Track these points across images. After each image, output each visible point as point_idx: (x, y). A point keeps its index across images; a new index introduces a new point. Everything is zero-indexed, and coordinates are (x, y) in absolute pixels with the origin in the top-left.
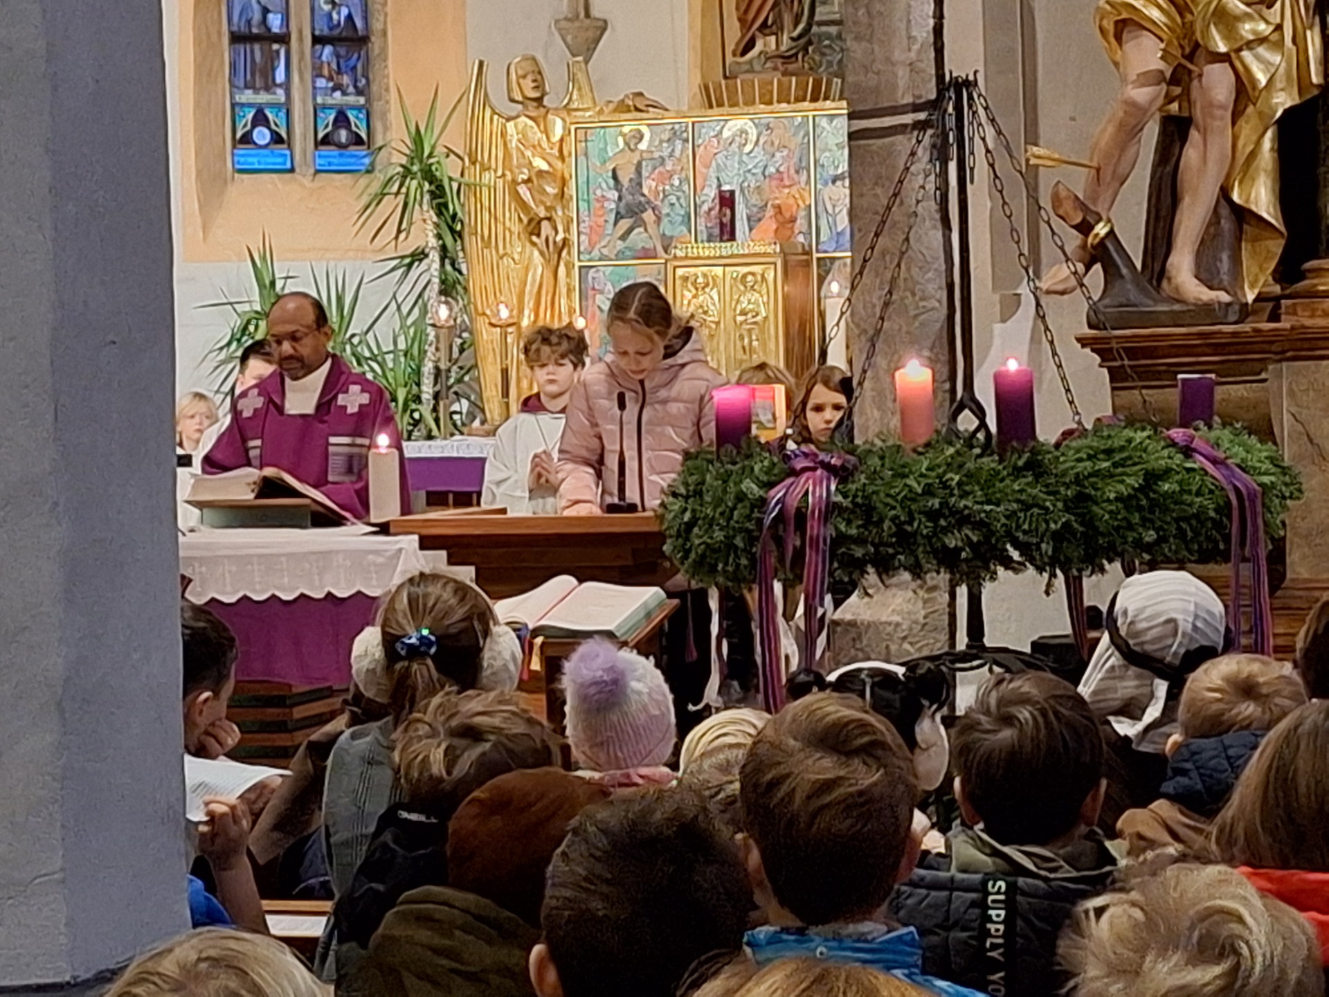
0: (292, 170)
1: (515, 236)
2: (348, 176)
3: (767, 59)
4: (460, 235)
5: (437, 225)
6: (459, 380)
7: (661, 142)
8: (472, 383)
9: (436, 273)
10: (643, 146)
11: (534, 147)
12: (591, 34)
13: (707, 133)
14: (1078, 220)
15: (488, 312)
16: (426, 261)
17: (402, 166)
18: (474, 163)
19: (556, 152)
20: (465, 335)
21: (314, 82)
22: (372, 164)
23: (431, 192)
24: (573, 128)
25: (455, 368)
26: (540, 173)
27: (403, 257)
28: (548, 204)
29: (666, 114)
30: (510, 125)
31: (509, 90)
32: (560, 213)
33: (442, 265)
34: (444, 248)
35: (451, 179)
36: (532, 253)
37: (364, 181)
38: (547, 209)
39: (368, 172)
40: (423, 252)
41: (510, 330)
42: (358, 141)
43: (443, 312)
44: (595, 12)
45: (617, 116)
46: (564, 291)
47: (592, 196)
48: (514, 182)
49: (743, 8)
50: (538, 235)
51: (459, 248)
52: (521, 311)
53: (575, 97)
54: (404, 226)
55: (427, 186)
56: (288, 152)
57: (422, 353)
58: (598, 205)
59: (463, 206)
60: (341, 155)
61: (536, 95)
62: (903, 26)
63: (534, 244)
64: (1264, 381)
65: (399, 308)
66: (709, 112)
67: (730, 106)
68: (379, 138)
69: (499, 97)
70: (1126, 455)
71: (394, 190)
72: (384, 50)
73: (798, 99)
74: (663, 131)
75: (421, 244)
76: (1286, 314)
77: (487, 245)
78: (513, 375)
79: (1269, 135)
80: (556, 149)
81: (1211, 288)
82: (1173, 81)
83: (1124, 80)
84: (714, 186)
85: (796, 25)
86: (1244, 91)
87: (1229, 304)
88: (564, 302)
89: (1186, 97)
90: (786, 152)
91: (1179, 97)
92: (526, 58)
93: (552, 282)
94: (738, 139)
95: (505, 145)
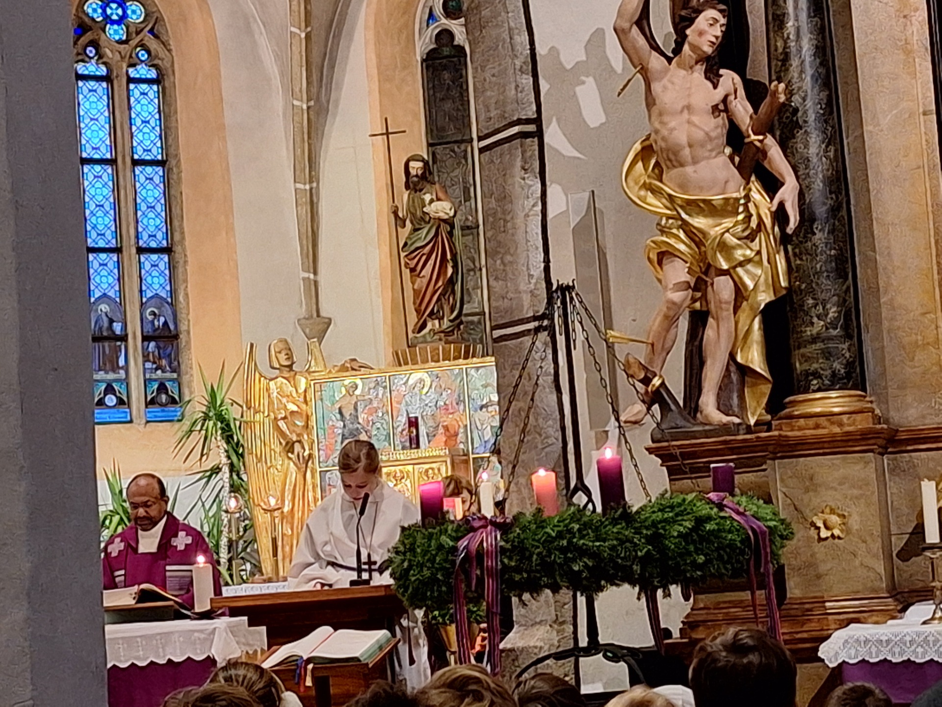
0: (131, 421)
1: (277, 455)
2: (168, 424)
3: (435, 334)
4: (242, 455)
5: (226, 451)
6: (244, 549)
7: (369, 389)
8: (253, 554)
9: (227, 480)
10: (358, 392)
11: (288, 396)
12: (322, 327)
13: (398, 382)
14: (642, 376)
15: (262, 504)
16: (220, 474)
17: (203, 412)
18: (249, 408)
19: (302, 399)
20: (247, 522)
21: (144, 365)
22: (183, 415)
23: (222, 429)
24: (312, 383)
25: (241, 542)
26: (292, 412)
27: (206, 471)
28: (298, 432)
29: (372, 371)
30: (272, 383)
31: (270, 361)
32: (306, 437)
33: (231, 476)
34: (232, 467)
35: (235, 419)
36: (289, 464)
37: (177, 425)
38: (298, 435)
39: (180, 421)
40: (218, 468)
41: (276, 514)
42: (173, 401)
43: (233, 503)
44: (323, 313)
45: (340, 374)
46: (311, 487)
47: (326, 426)
48: (275, 418)
49: (418, 302)
50: (293, 453)
51: (241, 464)
52: (283, 501)
53: (313, 363)
54: (205, 452)
55: (219, 424)
56: (128, 410)
57: (220, 532)
58: (330, 431)
59: (243, 436)
60: (163, 411)
61: (288, 363)
62: (525, 269)
64: (764, 470)
65: (203, 505)
66: (399, 369)
67: (413, 364)
68: (187, 399)
69: (264, 367)
70: (682, 508)
71: (198, 428)
72: (188, 342)
73: (455, 359)
74: (370, 382)
75: (217, 462)
76: (776, 430)
77: (259, 460)
78: (280, 544)
79: (757, 320)
80: (302, 397)
81: (727, 415)
82: (696, 289)
83: (665, 288)
84: (405, 415)
85: (452, 312)
86: (740, 294)
87: (739, 424)
88: (311, 494)
89: (704, 298)
90: (449, 391)
91: (700, 298)
92: (281, 341)
93: (302, 482)
94: (418, 385)
95: (269, 396)
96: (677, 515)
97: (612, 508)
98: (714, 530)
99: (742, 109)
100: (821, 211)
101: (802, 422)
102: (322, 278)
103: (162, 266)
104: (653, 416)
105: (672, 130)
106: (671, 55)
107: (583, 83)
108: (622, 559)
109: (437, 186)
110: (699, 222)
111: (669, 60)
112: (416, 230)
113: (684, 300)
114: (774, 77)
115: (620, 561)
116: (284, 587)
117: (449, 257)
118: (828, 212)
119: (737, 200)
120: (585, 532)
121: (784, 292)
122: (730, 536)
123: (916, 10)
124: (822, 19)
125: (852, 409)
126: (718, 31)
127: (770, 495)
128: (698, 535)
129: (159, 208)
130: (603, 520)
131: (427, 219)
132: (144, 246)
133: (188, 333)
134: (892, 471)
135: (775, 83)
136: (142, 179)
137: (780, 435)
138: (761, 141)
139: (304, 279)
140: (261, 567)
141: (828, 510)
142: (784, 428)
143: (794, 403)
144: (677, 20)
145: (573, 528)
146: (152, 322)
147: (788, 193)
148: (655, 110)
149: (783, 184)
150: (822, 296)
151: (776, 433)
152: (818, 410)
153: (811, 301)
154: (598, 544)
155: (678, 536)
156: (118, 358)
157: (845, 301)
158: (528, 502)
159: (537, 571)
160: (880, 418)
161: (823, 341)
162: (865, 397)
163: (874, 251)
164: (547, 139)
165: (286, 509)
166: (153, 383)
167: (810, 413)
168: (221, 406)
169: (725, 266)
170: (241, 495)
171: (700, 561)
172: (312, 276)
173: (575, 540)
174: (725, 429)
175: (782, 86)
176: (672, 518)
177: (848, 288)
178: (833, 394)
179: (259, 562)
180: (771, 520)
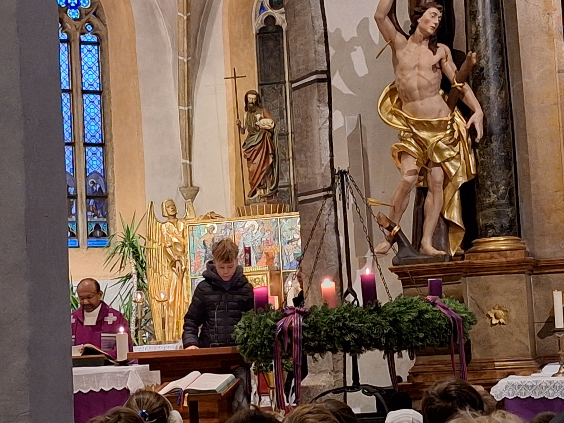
0: (78, 247)
1: (166, 269)
2: (101, 248)
3: (261, 198)
4: (145, 268)
5: (136, 266)
6: (145, 324)
7: (222, 230)
8: (150, 327)
9: (136, 283)
10: (215, 232)
11: (173, 234)
12: (193, 192)
13: (239, 226)
14: (388, 226)
16: (131, 279)
17: (122, 242)
18: (150, 240)
20: (147, 308)
21: (87, 213)
22: (109, 243)
23: (133, 252)
24: (187, 226)
26: (175, 243)
27: (123, 277)
28: (179, 255)
29: (223, 219)
30: (163, 226)
31: (163, 212)
32: (183, 257)
33: (138, 280)
34: (138, 274)
35: (141, 247)
36: (172, 274)
37: (106, 250)
38: (179, 257)
39: (108, 247)
40: (130, 275)
41: (165, 303)
42: (104, 235)
43: (139, 296)
44: (194, 184)
45: (205, 221)
46: (185, 288)
47: (195, 251)
48: (165, 247)
49: (252, 178)
50: (175, 267)
51: (144, 273)
52: (169, 296)
54: (123, 265)
55: (131, 250)
56: (77, 240)
57: (131, 314)
58: (198, 255)
59: (146, 257)
60: (97, 241)
61: (173, 214)
62: (318, 160)
63: (174, 271)
64: (460, 283)
65: (121, 297)
66: (240, 218)
67: (248, 216)
68: (112, 234)
69: (159, 215)
70: (411, 305)
71: (119, 251)
72: (113, 200)
73: (273, 213)
74: (222, 226)
75: (130, 272)
76: (467, 259)
77: (155, 271)
78: (166, 321)
79: (457, 193)
80: (181, 234)
81: (438, 250)
82: (420, 174)
83: (402, 174)
84: (242, 246)
85: (272, 185)
86: (447, 177)
87: (445, 255)
88: (185, 292)
89: (426, 180)
90: (269, 232)
91: (423, 180)
92: (169, 200)
93: (180, 285)
94: (251, 228)
95: (162, 233)
96: (407, 309)
97: (369, 304)
98: (430, 318)
99: (450, 67)
100: (496, 129)
101: (482, 255)
102: (194, 163)
103: (98, 154)
104: (394, 250)
105: (408, 79)
106: (408, 34)
107: (355, 50)
108: (375, 334)
109: (264, 109)
110: (424, 134)
111: (407, 37)
112: (251, 135)
113: (413, 181)
114: (469, 49)
115: (373, 336)
116: (169, 347)
117: (270, 152)
118: (500, 129)
119: (447, 121)
120: (353, 318)
121: (473, 177)
122: (439, 322)
123: (555, 10)
124: (499, 15)
125: (512, 247)
126: (437, 21)
127: (463, 299)
128: (420, 320)
129: (97, 119)
130: (364, 311)
131: (258, 128)
132: (88, 142)
133: (114, 194)
134: (536, 285)
135: (470, 52)
136: (88, 102)
137: (469, 262)
138: (461, 87)
139: (183, 164)
140: (155, 336)
141: (497, 307)
142: (472, 259)
143: (479, 243)
144: (413, 14)
145: (346, 315)
146: (92, 188)
147: (477, 118)
148: (398, 67)
149: (474, 113)
150: (497, 180)
151: (467, 261)
152: (492, 248)
153: (489, 183)
154: (360, 325)
155: (408, 321)
156: (71, 209)
157: (509, 183)
158: (318, 299)
159: (324, 341)
160: (529, 253)
161: (496, 207)
162: (520, 240)
163: (527, 153)
164: (333, 83)
165: (171, 300)
166: (92, 224)
167: (487, 249)
168: (132, 238)
169: (438, 161)
170: (144, 291)
171: (421, 336)
172: (188, 162)
173: (347, 323)
174: (437, 258)
175: (474, 54)
176: (405, 310)
177: (512, 175)
178: (501, 238)
179: (154, 332)
180: (463, 313)
